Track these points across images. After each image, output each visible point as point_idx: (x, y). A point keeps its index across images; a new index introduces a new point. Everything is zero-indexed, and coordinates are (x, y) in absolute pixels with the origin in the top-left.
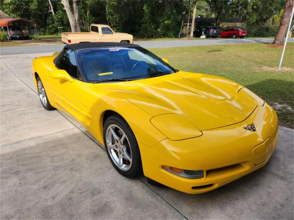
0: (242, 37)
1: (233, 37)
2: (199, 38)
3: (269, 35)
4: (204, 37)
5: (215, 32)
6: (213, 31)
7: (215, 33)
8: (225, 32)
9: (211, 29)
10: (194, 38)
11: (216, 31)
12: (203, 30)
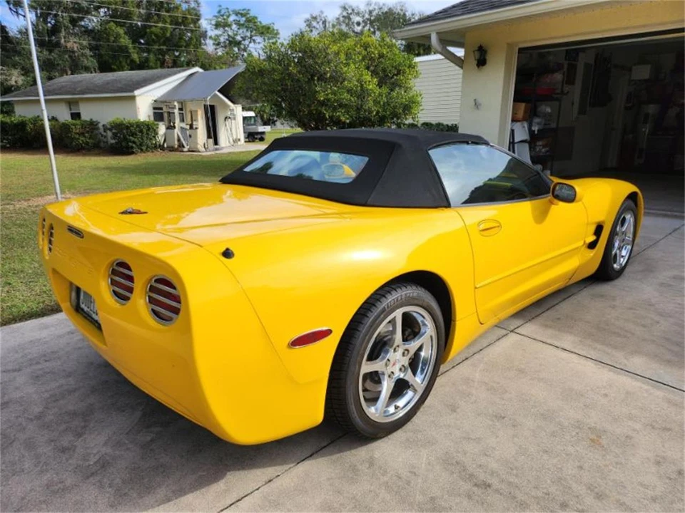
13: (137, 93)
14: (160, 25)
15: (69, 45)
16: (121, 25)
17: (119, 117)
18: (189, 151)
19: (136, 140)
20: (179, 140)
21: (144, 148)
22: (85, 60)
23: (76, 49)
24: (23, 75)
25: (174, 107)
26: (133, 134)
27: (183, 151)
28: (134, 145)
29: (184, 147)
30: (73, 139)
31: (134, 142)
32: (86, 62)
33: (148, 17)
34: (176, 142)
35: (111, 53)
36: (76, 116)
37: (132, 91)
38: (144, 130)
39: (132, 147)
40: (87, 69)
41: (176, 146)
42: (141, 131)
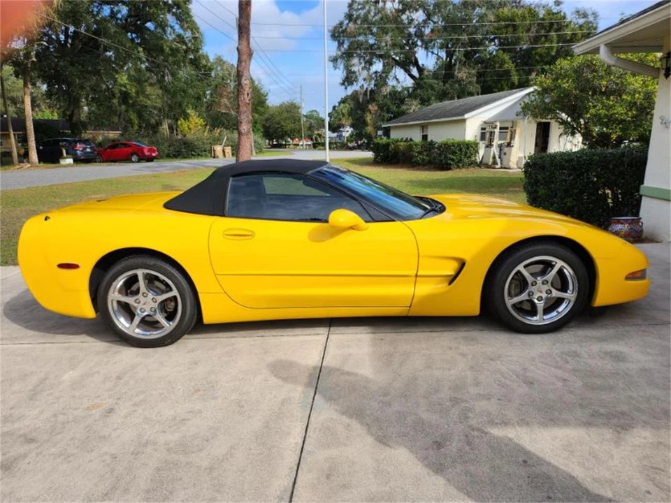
0: (150, 159)
1: (133, 159)
2: (57, 165)
3: (193, 155)
4: (70, 161)
5: (88, 150)
6: (85, 149)
7: (89, 152)
8: (108, 150)
9: (78, 145)
10: (42, 164)
11: (90, 148)
12: (63, 146)
13: (466, 116)
14: (547, 45)
15: (460, 75)
16: (509, 51)
17: (449, 137)
18: (501, 168)
19: (455, 158)
20: (494, 158)
21: (461, 165)
22: (471, 87)
23: (464, 78)
24: (420, 104)
25: (495, 127)
26: (454, 153)
27: (494, 168)
28: (452, 163)
29: (497, 164)
30: (413, 157)
31: (453, 160)
32: (471, 88)
33: (536, 40)
34: (491, 160)
35: (495, 78)
36: (425, 137)
37: (463, 115)
38: (464, 149)
39: (450, 164)
40: (471, 94)
41: (490, 163)
42: (460, 150)
